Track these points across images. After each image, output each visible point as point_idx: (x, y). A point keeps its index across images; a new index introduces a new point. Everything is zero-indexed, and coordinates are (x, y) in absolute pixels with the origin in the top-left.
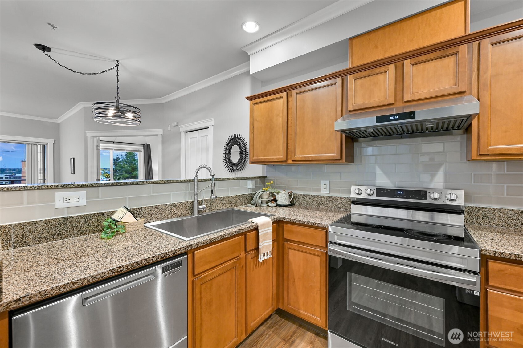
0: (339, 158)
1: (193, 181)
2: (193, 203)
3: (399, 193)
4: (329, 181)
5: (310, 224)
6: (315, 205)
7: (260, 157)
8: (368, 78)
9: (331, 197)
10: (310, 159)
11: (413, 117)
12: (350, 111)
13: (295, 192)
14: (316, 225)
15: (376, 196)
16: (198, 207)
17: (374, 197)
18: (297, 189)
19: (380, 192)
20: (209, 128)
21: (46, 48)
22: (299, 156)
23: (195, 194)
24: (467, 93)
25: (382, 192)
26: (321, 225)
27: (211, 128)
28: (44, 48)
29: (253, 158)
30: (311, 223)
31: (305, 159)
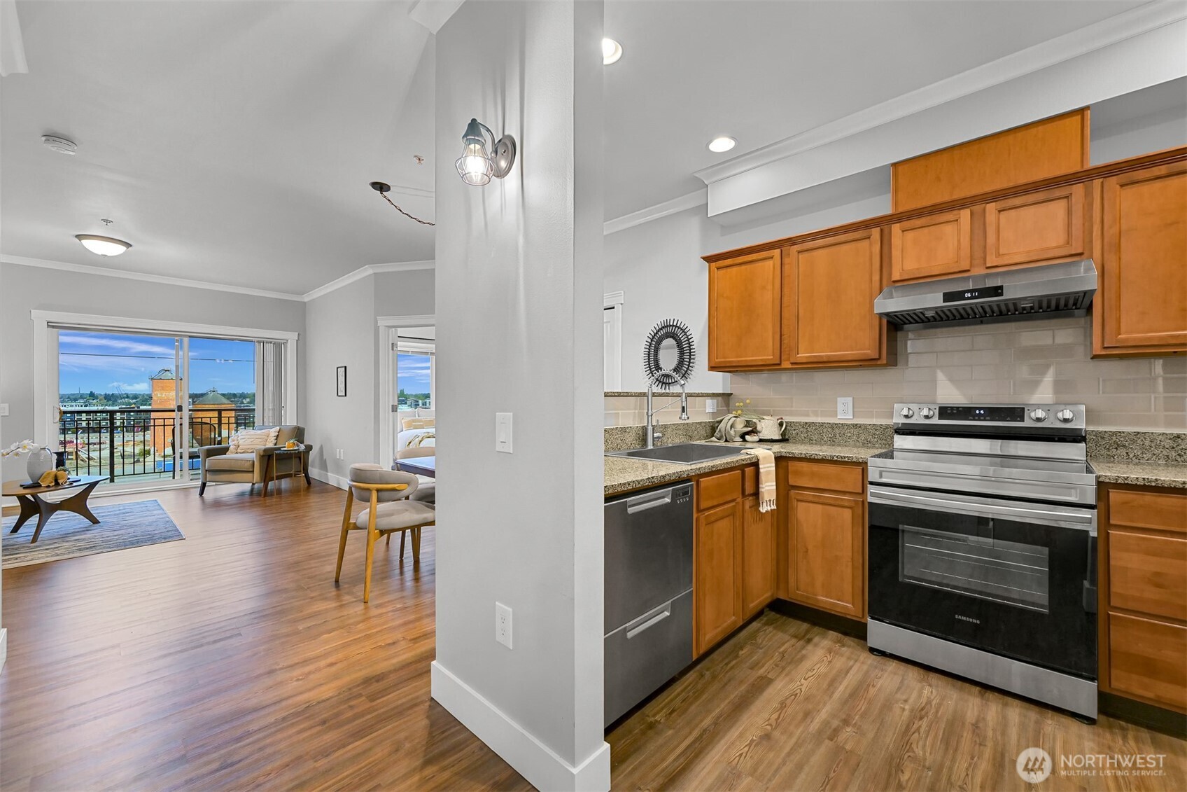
0: (877, 357)
1: (644, 395)
2: (645, 429)
3: (977, 412)
4: (851, 398)
5: (835, 458)
6: (826, 439)
7: (729, 358)
8: (926, 230)
9: (856, 425)
10: (825, 360)
11: (1001, 294)
12: (895, 282)
13: (787, 419)
14: (846, 459)
15: (939, 419)
16: (653, 435)
17: (935, 421)
18: (791, 414)
19: (945, 412)
20: (614, 308)
21: (384, 187)
22: (803, 355)
23: (650, 414)
24: (1085, 255)
25: (949, 412)
26: (855, 460)
27: (618, 308)
28: (381, 187)
29: (716, 360)
30: (837, 457)
31: (815, 360)
